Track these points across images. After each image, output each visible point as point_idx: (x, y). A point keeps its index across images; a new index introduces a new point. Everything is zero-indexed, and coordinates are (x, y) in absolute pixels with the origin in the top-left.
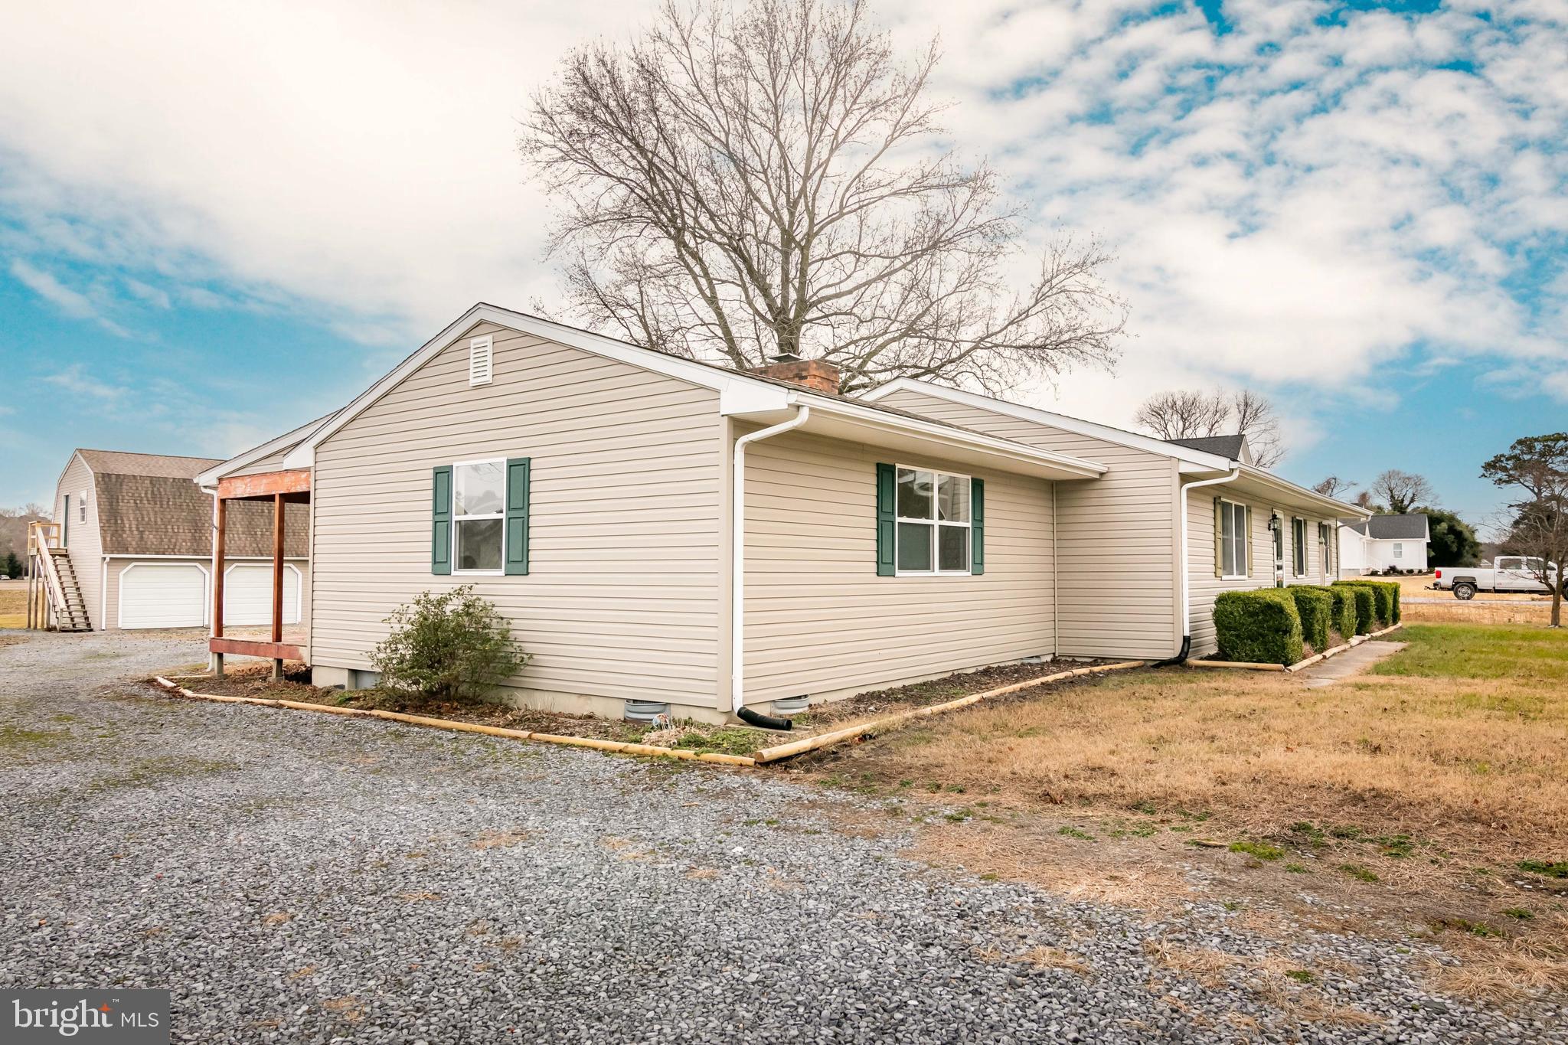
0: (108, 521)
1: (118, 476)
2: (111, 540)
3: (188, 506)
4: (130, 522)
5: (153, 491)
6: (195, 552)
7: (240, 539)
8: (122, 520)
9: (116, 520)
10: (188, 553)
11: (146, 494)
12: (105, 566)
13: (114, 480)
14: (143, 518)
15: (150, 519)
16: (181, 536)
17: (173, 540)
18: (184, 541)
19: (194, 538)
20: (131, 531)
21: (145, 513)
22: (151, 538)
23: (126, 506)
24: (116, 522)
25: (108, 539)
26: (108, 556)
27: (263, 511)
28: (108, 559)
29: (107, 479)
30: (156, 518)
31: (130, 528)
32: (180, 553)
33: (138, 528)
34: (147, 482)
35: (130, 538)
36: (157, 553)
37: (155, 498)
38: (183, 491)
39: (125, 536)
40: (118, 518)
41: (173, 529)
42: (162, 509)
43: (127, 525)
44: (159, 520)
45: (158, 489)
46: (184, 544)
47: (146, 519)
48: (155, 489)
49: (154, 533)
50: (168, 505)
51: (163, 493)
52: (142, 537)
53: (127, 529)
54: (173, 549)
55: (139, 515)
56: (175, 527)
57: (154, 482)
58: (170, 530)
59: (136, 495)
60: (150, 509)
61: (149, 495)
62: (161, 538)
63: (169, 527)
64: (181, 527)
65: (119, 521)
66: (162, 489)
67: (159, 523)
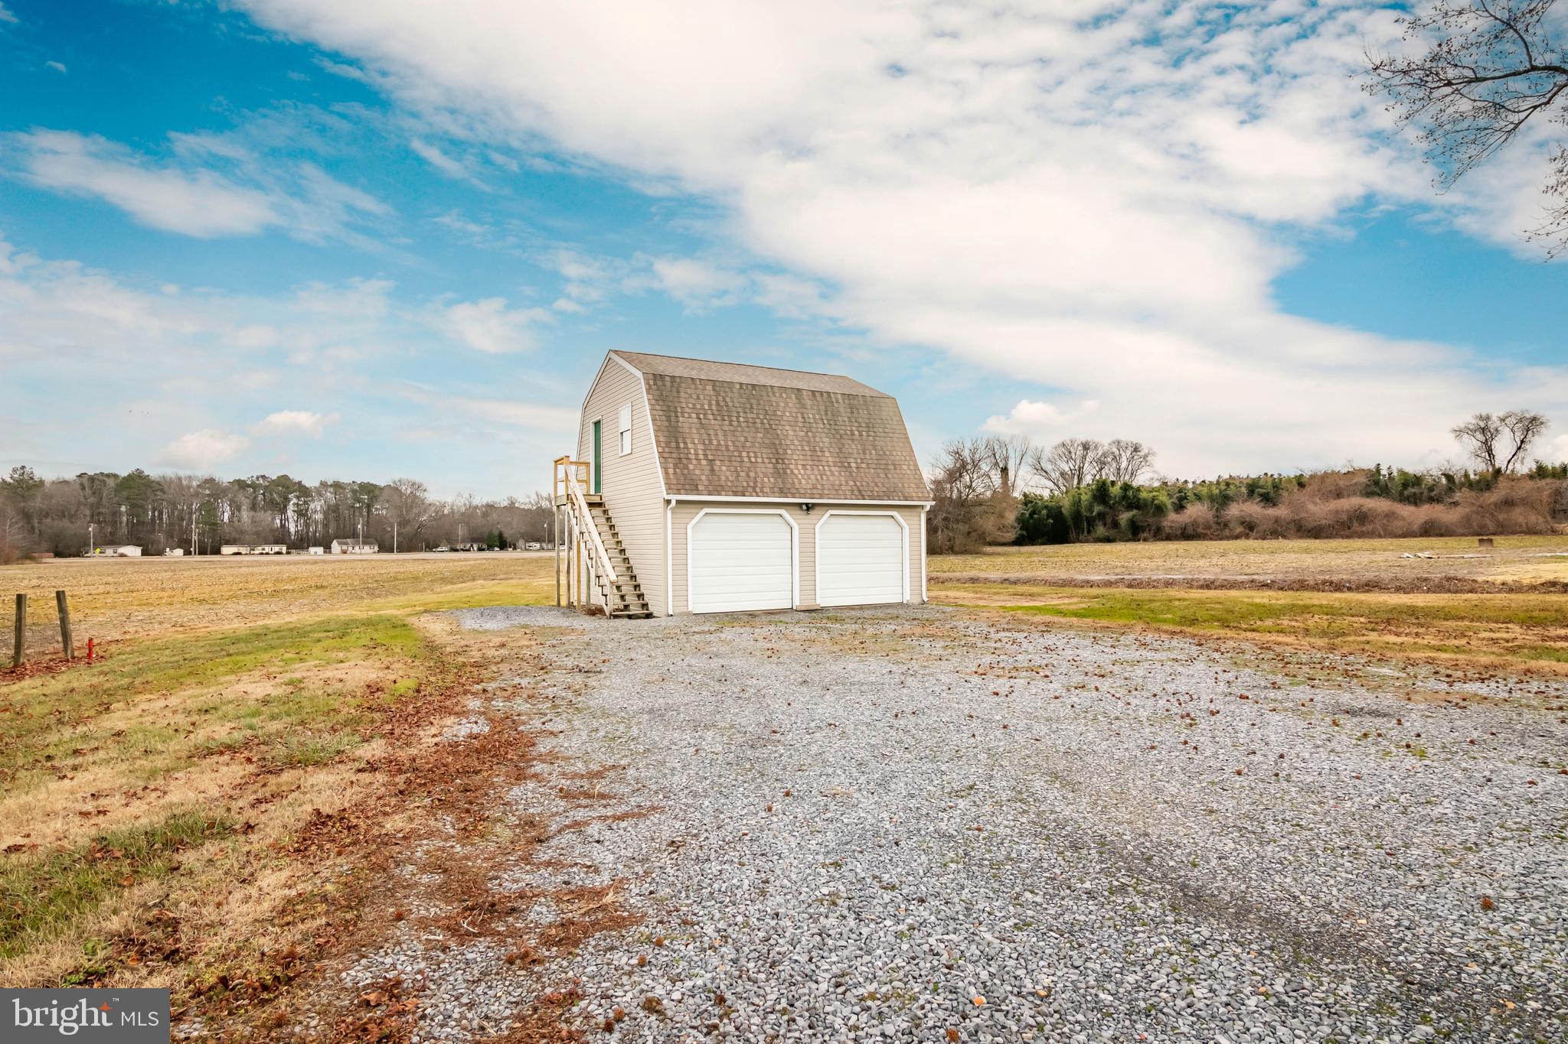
0: (668, 444)
1: (673, 377)
2: (675, 473)
3: (762, 423)
4: (695, 447)
5: (718, 404)
6: (782, 492)
7: (832, 473)
8: (685, 443)
9: (678, 443)
10: (773, 493)
11: (710, 405)
12: (669, 513)
13: (668, 384)
14: (711, 443)
15: (719, 441)
16: (761, 469)
17: (752, 474)
18: (766, 475)
19: (778, 472)
20: (698, 459)
21: (712, 432)
22: (724, 470)
23: (687, 423)
24: (678, 447)
25: (671, 471)
26: (674, 498)
27: (852, 432)
28: (673, 503)
29: (660, 383)
30: (726, 441)
31: (696, 454)
32: (765, 494)
33: (705, 455)
34: (709, 388)
35: (699, 471)
36: (735, 494)
37: (722, 411)
38: (753, 401)
39: (691, 467)
40: (680, 440)
41: (749, 457)
42: (732, 428)
43: (692, 451)
44: (730, 443)
45: (724, 398)
46: (766, 480)
47: (715, 442)
48: (720, 398)
49: (727, 463)
50: (739, 422)
51: (730, 404)
52: (712, 470)
53: (692, 457)
54: (754, 488)
55: (705, 436)
56: (752, 454)
57: (718, 389)
58: (746, 459)
59: (698, 406)
60: (717, 427)
61: (714, 408)
62: (736, 471)
63: (744, 454)
64: (759, 455)
65: (682, 445)
66: (728, 399)
67: (732, 448)
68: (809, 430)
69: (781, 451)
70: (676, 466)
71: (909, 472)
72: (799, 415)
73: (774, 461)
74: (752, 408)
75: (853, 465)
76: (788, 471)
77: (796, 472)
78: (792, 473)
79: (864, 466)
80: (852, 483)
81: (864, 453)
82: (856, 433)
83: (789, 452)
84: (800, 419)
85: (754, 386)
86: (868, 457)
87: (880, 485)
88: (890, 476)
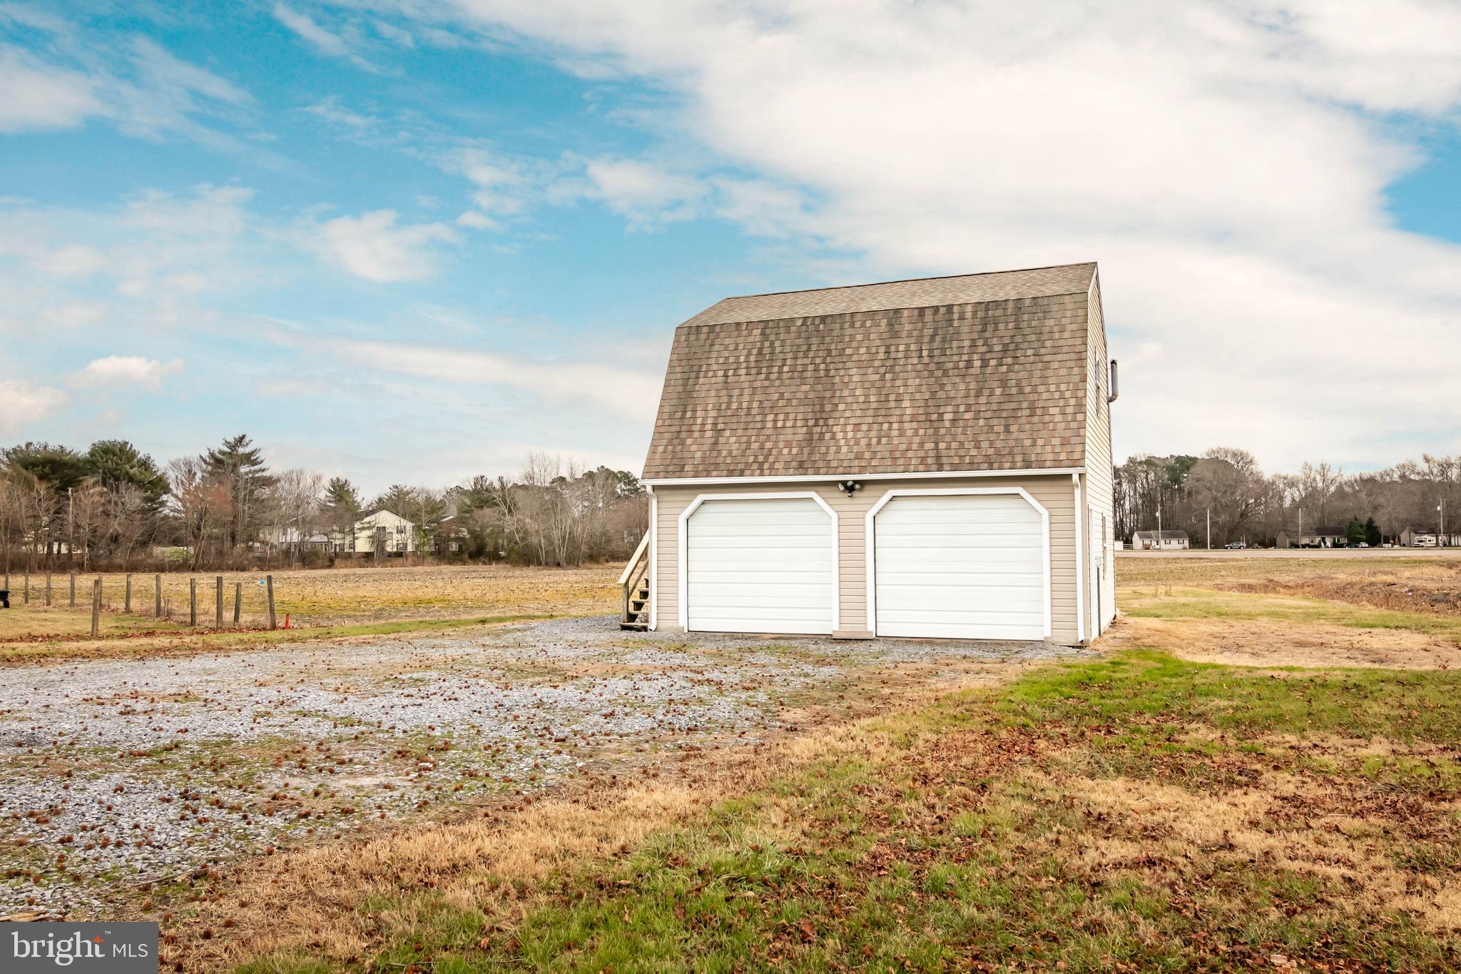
1: (713, 327)
3: (816, 370)
4: (705, 414)
5: (760, 352)
6: (802, 468)
7: (902, 433)
8: (694, 411)
9: (684, 412)
10: (786, 470)
11: (748, 356)
12: (655, 502)
13: (703, 337)
14: (729, 405)
15: (741, 403)
16: (788, 435)
17: (768, 445)
18: (789, 444)
19: (809, 439)
20: (702, 431)
21: (736, 392)
22: (730, 443)
23: (707, 384)
24: (683, 417)
25: (661, 449)
27: (969, 364)
29: (693, 337)
30: (750, 402)
31: (703, 424)
32: (772, 470)
33: (715, 424)
34: (757, 332)
35: (697, 446)
36: (730, 473)
37: (762, 362)
38: (815, 340)
39: (689, 441)
40: (690, 408)
41: (775, 421)
42: (766, 383)
43: (699, 421)
44: (755, 405)
45: (772, 343)
46: (786, 451)
47: (734, 406)
48: (767, 344)
49: (740, 432)
50: (780, 373)
51: (778, 350)
52: (716, 443)
53: (696, 428)
54: (762, 464)
55: (725, 399)
56: (781, 417)
57: (768, 331)
58: (769, 425)
59: (732, 360)
60: (746, 385)
61: (752, 358)
62: (749, 442)
63: (771, 417)
64: (792, 416)
65: (689, 414)
66: (777, 344)
67: (754, 411)
68: (891, 370)
69: (828, 407)
70: (670, 442)
71: (1058, 418)
72: (882, 350)
73: (811, 423)
74: (809, 350)
75: (948, 416)
76: (828, 436)
77: (840, 435)
78: (833, 438)
79: (967, 416)
80: (929, 446)
81: (979, 394)
82: (977, 363)
83: (841, 407)
84: (881, 356)
85: (823, 319)
86: (983, 400)
87: (985, 445)
88: (1014, 428)
